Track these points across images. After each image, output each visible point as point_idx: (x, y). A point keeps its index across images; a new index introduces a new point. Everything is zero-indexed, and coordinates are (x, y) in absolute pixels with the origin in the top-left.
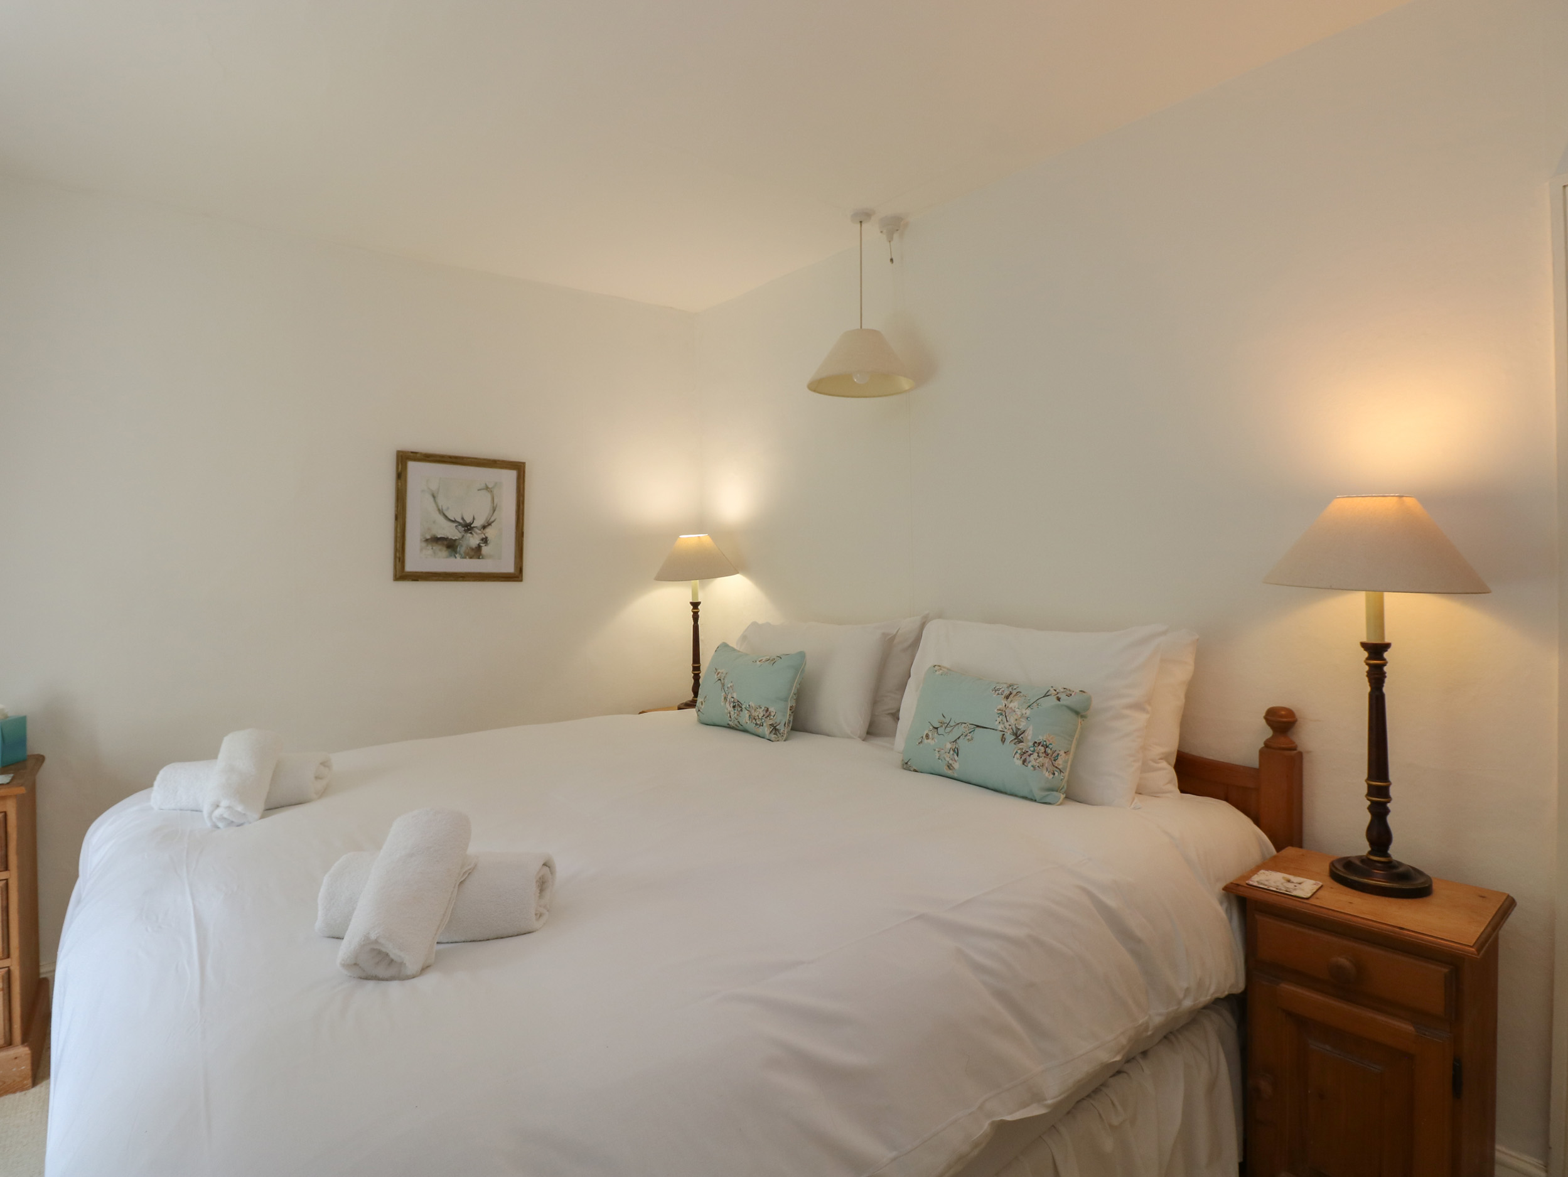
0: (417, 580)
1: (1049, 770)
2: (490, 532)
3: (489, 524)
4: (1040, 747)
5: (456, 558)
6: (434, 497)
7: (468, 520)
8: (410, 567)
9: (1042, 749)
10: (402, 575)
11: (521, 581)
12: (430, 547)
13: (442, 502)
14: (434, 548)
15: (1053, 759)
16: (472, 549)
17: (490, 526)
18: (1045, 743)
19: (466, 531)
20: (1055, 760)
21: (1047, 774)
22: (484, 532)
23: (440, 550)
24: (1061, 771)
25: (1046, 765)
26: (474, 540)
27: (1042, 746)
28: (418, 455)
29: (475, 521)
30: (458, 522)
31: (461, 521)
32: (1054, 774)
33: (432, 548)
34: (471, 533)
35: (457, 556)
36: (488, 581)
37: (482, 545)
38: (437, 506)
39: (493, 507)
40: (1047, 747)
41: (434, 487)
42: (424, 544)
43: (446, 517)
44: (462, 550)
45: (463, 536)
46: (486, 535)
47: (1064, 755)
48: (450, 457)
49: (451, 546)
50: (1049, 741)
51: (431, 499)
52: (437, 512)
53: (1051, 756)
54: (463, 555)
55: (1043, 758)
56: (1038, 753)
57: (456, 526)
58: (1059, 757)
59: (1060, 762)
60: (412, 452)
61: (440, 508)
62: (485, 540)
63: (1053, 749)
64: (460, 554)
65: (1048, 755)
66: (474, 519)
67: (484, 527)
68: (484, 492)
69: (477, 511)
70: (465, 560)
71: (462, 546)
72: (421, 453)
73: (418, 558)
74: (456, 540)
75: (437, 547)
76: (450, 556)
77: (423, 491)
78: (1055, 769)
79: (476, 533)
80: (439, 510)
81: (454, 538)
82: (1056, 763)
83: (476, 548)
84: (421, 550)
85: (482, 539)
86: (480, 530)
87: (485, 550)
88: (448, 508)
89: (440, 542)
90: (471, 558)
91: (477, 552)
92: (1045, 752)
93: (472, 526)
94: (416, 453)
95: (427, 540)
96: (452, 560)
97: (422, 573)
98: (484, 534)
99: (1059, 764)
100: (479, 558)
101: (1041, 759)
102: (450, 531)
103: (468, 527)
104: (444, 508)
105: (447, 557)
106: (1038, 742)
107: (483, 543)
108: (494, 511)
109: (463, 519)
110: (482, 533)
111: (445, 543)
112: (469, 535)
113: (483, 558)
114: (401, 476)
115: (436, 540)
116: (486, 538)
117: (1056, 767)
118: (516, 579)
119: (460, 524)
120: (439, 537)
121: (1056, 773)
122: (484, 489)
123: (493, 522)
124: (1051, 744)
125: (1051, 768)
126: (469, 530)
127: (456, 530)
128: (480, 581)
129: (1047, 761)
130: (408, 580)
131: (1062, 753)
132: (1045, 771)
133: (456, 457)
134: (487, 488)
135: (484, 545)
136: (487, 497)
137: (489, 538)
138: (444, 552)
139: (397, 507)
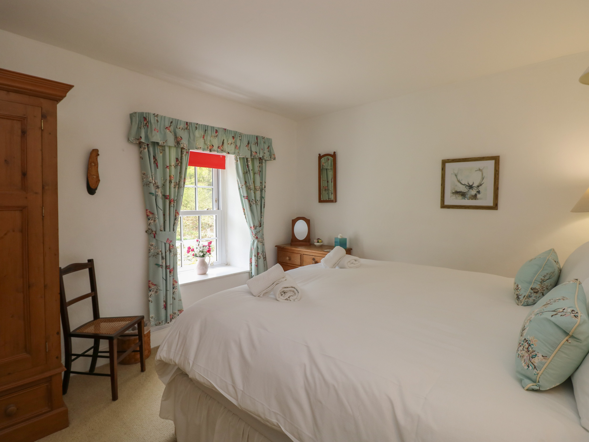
0: (449, 208)
1: (526, 362)
2: (481, 188)
3: (481, 185)
4: (526, 344)
5: (465, 199)
6: (456, 176)
7: (471, 184)
8: (446, 203)
9: (527, 346)
10: (443, 206)
11: (497, 209)
12: (454, 195)
13: (459, 177)
14: (456, 196)
15: (531, 356)
16: (472, 196)
17: (481, 186)
18: (529, 342)
19: (470, 189)
20: (532, 358)
21: (523, 364)
22: (478, 188)
23: (458, 197)
24: (535, 367)
25: (525, 358)
26: (473, 192)
27: (527, 343)
28: (450, 160)
29: (474, 184)
30: (466, 185)
31: (468, 185)
32: (529, 367)
33: (455, 196)
34: (472, 189)
35: (466, 199)
36: (480, 209)
37: (477, 194)
38: (457, 179)
39: (483, 177)
40: (530, 345)
41: (456, 172)
42: (452, 194)
43: (461, 183)
44: (468, 196)
45: (468, 191)
46: (479, 190)
47: (541, 357)
48: (463, 159)
49: (463, 195)
50: (532, 342)
51: (455, 177)
52: (457, 182)
53: (531, 353)
54: (468, 198)
55: (525, 351)
56: (524, 347)
57: (465, 187)
58: (537, 357)
59: (536, 361)
60: (447, 160)
61: (459, 180)
62: (479, 192)
63: (533, 349)
64: (467, 198)
65: (528, 351)
66: (473, 183)
67: (478, 186)
68: (478, 172)
69: (475, 180)
70: (469, 200)
71: (468, 195)
72: (451, 159)
73: (450, 200)
74: (465, 192)
75: (457, 196)
76: (463, 199)
77: (452, 174)
78: (530, 363)
79: (475, 189)
80: (458, 181)
81: (464, 192)
82: (533, 360)
83: (474, 195)
84: (451, 196)
85: (477, 192)
86: (476, 188)
87: (478, 196)
88: (462, 180)
89: (458, 193)
90: (472, 199)
91: (475, 197)
92: (528, 348)
93: (473, 186)
94: (449, 160)
95: (453, 193)
96: (464, 200)
97: (451, 205)
98: (478, 189)
99: (535, 362)
100: (476, 200)
101: (523, 351)
102: (463, 189)
103: (471, 187)
104: (460, 180)
105: (461, 199)
106: (527, 339)
107: (478, 193)
108: (483, 179)
109: (468, 183)
110: (477, 189)
111: (461, 193)
112: (471, 190)
113: (477, 199)
114: (443, 169)
115: (457, 193)
116: (479, 191)
117: (532, 363)
118: (494, 209)
119: (467, 186)
120: (458, 191)
121: (531, 368)
122: (478, 170)
123: (482, 184)
124: (533, 345)
125: (528, 362)
126: (471, 188)
127: (466, 188)
128: (476, 209)
129: (527, 355)
130: (446, 208)
131: (540, 355)
132: (523, 361)
133: (466, 159)
134: (480, 170)
135: (478, 194)
136: (480, 173)
137: (481, 191)
138: (460, 197)
139: (442, 181)
